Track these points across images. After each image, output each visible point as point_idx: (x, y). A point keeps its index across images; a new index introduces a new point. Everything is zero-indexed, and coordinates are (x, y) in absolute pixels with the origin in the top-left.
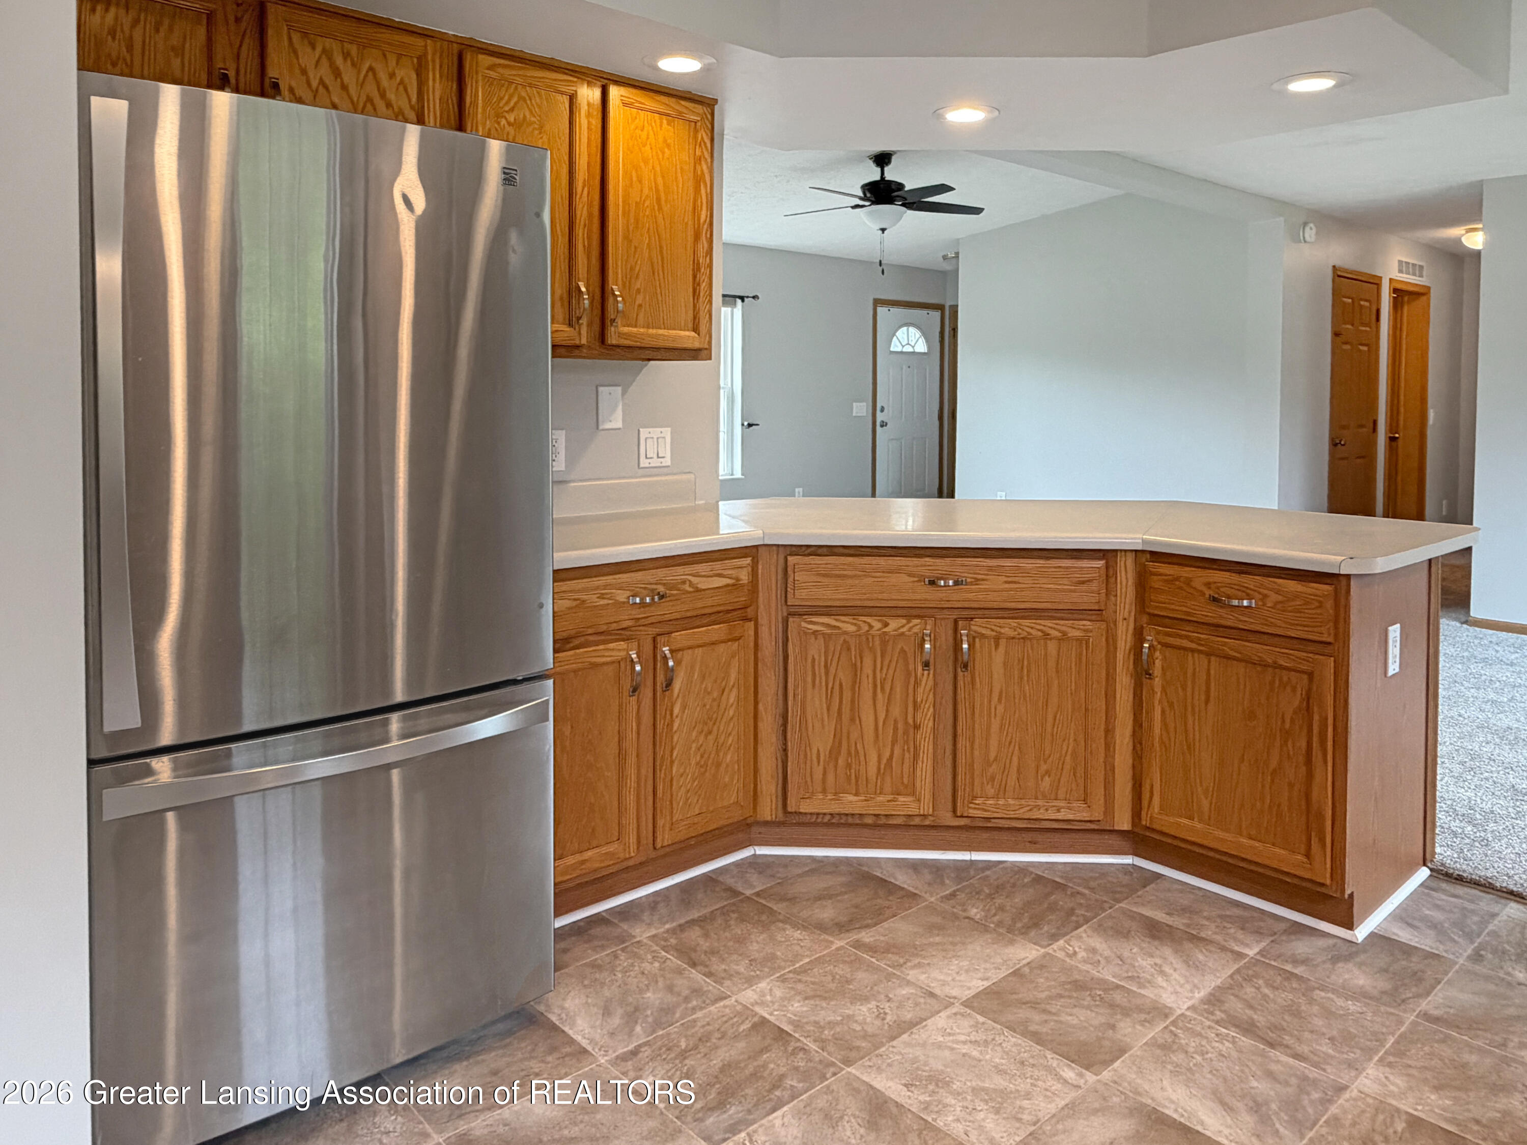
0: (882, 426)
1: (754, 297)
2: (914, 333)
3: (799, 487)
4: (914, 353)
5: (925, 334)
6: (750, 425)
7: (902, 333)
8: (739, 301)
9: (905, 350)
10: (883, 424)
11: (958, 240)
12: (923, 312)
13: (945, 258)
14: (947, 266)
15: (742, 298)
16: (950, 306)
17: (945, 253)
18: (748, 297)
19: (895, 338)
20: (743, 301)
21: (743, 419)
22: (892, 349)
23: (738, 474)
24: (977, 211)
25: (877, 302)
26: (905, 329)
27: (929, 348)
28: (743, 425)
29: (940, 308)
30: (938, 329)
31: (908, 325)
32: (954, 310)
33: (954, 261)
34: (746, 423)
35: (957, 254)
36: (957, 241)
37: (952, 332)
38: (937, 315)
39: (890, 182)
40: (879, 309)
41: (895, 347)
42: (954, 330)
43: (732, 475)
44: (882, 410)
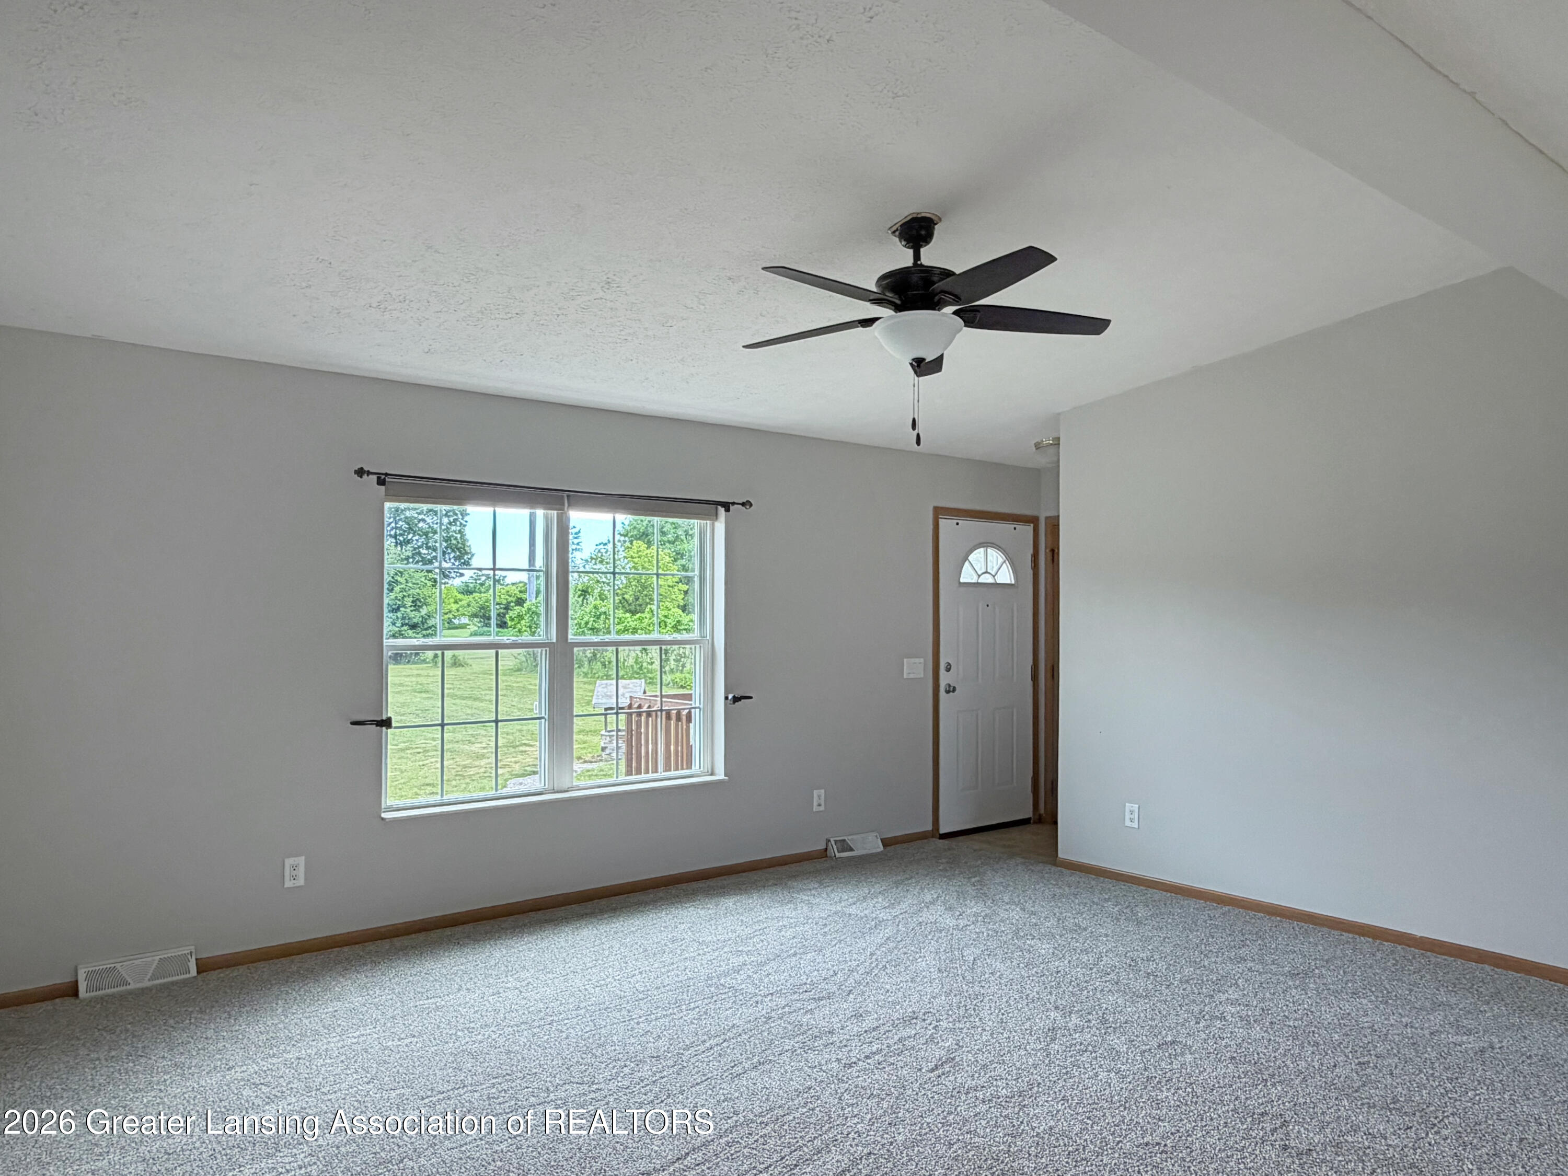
0: (948, 692)
1: (743, 504)
2: (995, 557)
3: (819, 788)
4: (996, 585)
5: (1011, 559)
6: (736, 699)
7: (977, 556)
8: (722, 510)
9: (981, 580)
10: (951, 690)
11: (1059, 414)
12: (1008, 527)
13: (1038, 446)
14: (1042, 460)
15: (727, 506)
16: (1047, 518)
17: (1038, 440)
18: (734, 503)
19: (967, 563)
20: (727, 510)
21: (727, 691)
22: (962, 580)
23: (720, 775)
24: (1095, 326)
25: (939, 512)
26: (982, 550)
27: (1016, 578)
28: (726, 698)
29: (1033, 520)
30: (1031, 551)
31: (985, 544)
32: (1054, 525)
33: (1052, 450)
34: (730, 697)
35: (1057, 442)
36: (1056, 419)
37: (1050, 554)
38: (1030, 528)
39: (929, 270)
40: (942, 522)
41: (967, 575)
42: (1054, 553)
43: (712, 774)
44: (948, 669)
